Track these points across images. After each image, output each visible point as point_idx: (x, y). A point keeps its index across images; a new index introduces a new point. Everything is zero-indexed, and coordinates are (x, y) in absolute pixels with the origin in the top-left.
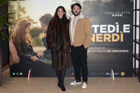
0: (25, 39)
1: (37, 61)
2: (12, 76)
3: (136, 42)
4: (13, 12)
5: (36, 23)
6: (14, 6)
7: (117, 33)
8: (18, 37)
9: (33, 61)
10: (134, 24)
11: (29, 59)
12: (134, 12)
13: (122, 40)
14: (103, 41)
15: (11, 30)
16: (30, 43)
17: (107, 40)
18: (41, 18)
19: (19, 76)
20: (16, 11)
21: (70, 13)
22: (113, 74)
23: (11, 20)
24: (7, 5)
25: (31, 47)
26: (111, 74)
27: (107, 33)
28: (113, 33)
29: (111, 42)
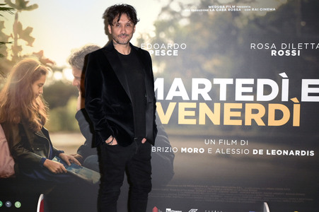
0: (30, 113)
1: (60, 172)
5: (61, 70)
6: (3, 22)
7: (284, 103)
11: (40, 165)
14: (243, 122)
16: (43, 122)
17: (253, 120)
20: (9, 37)
27: (255, 101)
28: (272, 102)
29: (266, 128)
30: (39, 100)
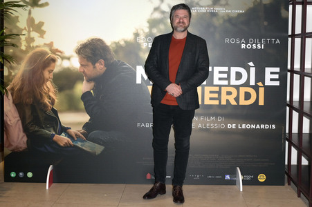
0: (41, 95)
1: (68, 146)
2: (8, 179)
3: (292, 108)
4: (15, 32)
6: (17, 17)
7: (252, 87)
8: (25, 90)
9: (59, 145)
10: (289, 67)
11: (49, 140)
12: (290, 39)
13: (261, 102)
14: (220, 102)
15: (10, 73)
16: (53, 103)
17: (228, 101)
18: (81, 48)
19: (25, 180)
20: (23, 30)
21: (146, 37)
22: (241, 178)
23: (11, 51)
24: (3, 15)
25: (55, 112)
26: (235, 177)
27: (229, 85)
28: (242, 85)
29: (238, 107)
30: (49, 84)
